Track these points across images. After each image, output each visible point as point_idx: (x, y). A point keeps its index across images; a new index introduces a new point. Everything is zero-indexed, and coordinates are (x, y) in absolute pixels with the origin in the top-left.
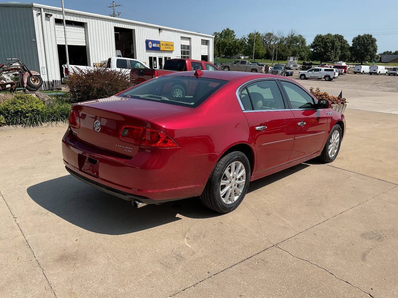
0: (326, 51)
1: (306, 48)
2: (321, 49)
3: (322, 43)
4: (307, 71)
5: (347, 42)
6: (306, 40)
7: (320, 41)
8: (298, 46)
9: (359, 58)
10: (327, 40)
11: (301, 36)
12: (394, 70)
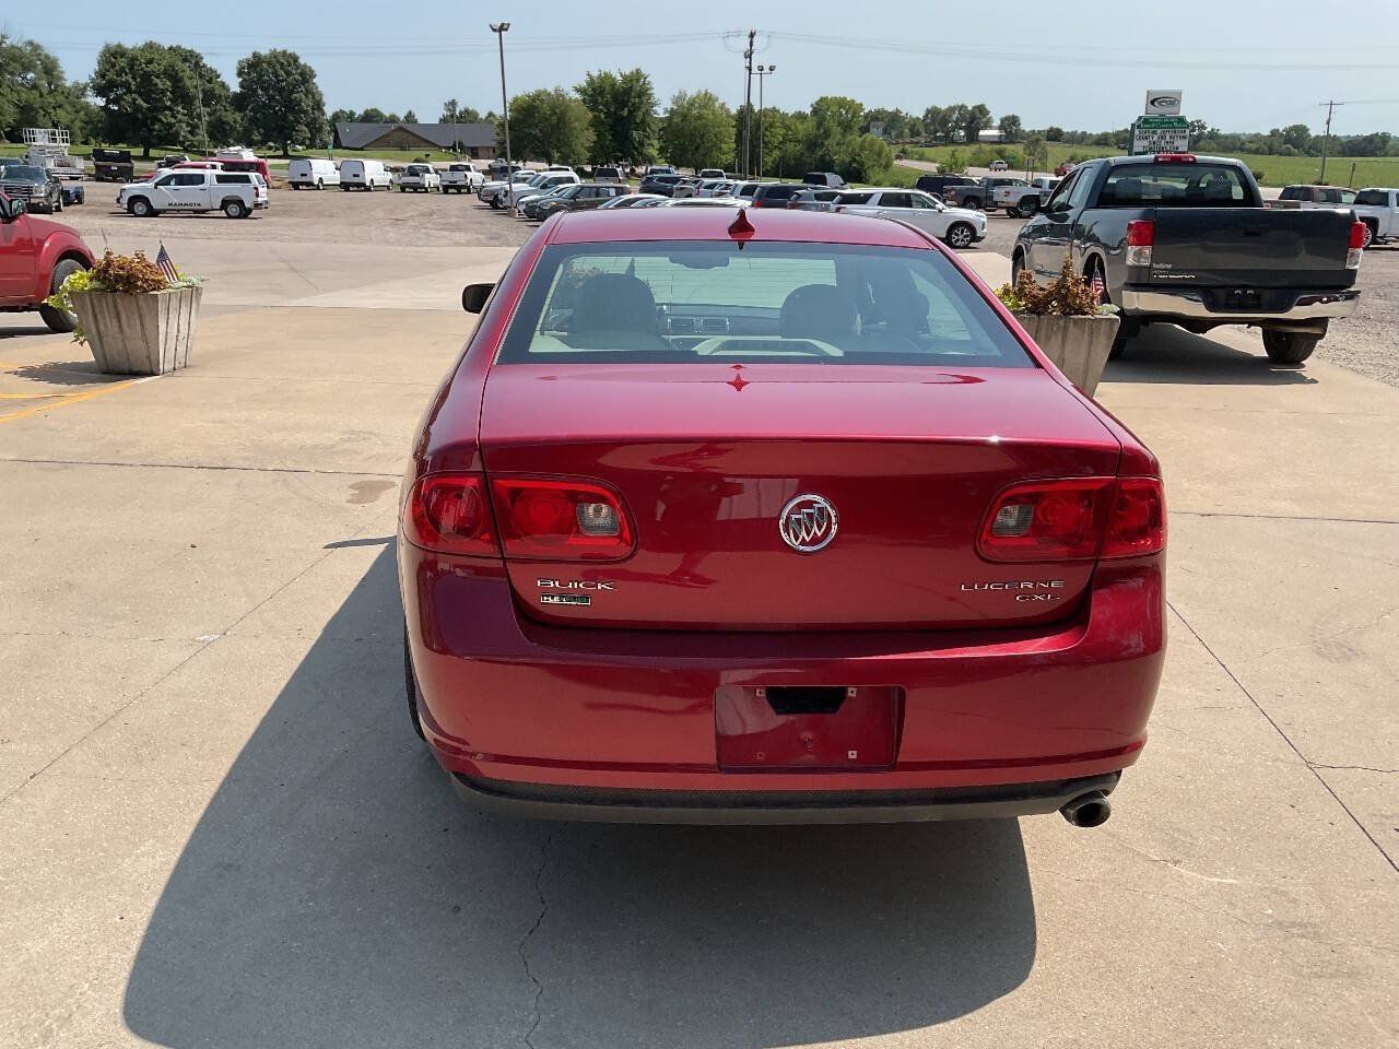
0: (156, 108)
1: (67, 94)
2: (134, 99)
3: (134, 78)
4: (151, 185)
5: (219, 76)
6: (61, 63)
7: (123, 69)
8: (35, 87)
9: (275, 134)
10: (151, 66)
11: (36, 47)
12: (411, 175)
